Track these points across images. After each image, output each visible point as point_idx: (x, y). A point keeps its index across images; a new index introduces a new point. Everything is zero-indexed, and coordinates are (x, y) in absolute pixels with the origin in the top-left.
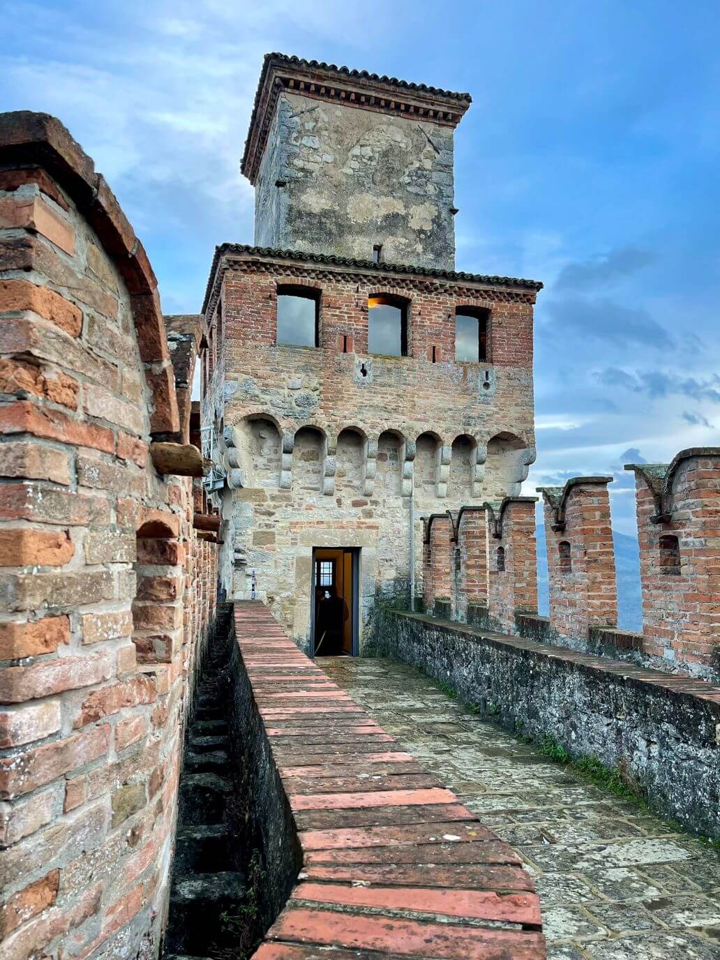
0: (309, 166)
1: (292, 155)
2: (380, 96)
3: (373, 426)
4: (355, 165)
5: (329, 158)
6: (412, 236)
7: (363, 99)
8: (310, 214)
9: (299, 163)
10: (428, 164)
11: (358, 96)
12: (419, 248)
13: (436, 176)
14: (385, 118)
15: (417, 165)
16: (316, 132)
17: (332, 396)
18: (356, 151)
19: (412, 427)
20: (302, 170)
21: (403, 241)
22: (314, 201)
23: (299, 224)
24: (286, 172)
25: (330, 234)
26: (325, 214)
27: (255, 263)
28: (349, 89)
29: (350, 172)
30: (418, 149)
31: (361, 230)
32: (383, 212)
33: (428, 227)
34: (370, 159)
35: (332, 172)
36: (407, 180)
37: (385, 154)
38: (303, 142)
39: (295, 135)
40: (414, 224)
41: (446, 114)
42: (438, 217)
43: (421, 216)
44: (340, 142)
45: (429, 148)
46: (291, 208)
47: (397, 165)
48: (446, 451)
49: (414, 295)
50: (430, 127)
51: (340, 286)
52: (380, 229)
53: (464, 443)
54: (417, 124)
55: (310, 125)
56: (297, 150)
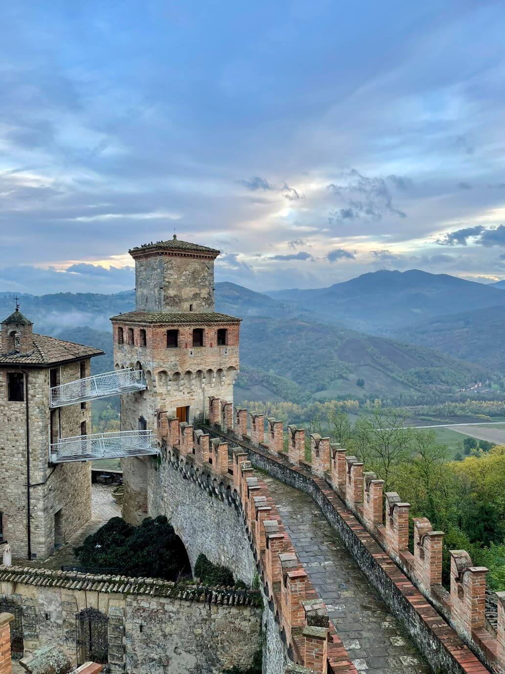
0: (170, 280)
1: (165, 277)
2: (192, 254)
3: (194, 369)
4: (184, 278)
5: (176, 277)
6: (202, 300)
7: (186, 255)
8: (171, 297)
9: (167, 280)
10: (206, 274)
11: (185, 255)
12: (204, 304)
13: (209, 278)
14: (193, 260)
15: (203, 275)
16: (172, 268)
17: (183, 362)
18: (184, 273)
19: (205, 368)
20: (168, 282)
21: (199, 302)
22: (172, 292)
23: (168, 301)
24: (163, 283)
25: (177, 303)
26: (175, 296)
27: (161, 325)
28: (182, 253)
29: (182, 280)
30: (203, 269)
31: (186, 300)
32: (193, 293)
33: (206, 296)
34: (189, 275)
35: (177, 281)
36: (200, 281)
37: (193, 273)
38: (168, 272)
39: (165, 270)
40: (202, 296)
41: (212, 257)
42: (210, 292)
43: (204, 293)
44: (179, 271)
45: (207, 268)
46: (165, 296)
47: (197, 276)
48: (215, 375)
49: (206, 328)
50: (207, 261)
51: (184, 328)
52: (192, 299)
53: (220, 370)
54: (202, 261)
55: (170, 266)
56: (166, 275)
